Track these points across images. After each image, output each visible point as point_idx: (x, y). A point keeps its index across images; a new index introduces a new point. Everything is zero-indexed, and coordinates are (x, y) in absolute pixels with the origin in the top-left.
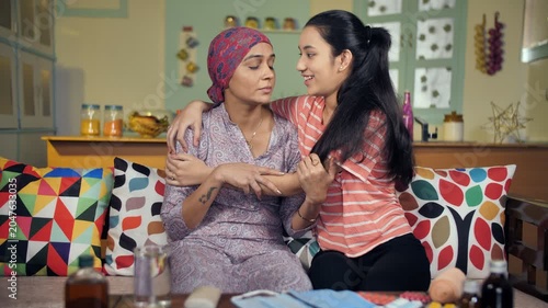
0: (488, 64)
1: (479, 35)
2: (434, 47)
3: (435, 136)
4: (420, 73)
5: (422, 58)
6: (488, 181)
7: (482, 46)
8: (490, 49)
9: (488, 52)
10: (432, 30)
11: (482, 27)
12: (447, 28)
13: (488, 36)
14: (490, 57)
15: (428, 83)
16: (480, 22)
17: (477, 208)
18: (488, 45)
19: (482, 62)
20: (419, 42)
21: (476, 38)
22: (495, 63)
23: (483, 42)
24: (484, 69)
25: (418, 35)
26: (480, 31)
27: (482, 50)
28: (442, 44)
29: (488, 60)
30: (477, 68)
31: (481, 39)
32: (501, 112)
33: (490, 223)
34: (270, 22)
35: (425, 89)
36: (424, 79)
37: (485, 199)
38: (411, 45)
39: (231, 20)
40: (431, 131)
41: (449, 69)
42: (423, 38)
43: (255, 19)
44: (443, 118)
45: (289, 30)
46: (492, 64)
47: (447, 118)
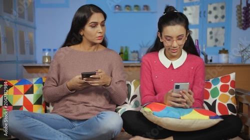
0: (243, 24)
1: (238, 10)
2: (216, 17)
3: (211, 61)
4: (209, 30)
5: (210, 22)
6: (221, 84)
7: (240, 15)
8: (244, 17)
9: (243, 18)
10: (215, 8)
11: (240, 6)
12: (222, 8)
13: (243, 11)
14: (244, 21)
15: (213, 35)
16: (239, 4)
17: (217, 98)
18: (243, 15)
19: (239, 24)
20: (209, 15)
21: (236, 12)
22: (246, 24)
23: (240, 14)
24: (241, 27)
25: (208, 11)
26: (239, 8)
27: (240, 18)
28: (220, 15)
29: (243, 22)
30: (237, 26)
31: (239, 12)
32: (244, 48)
33: (226, 104)
34: (136, 7)
35: (211, 38)
36: (211, 33)
37: (221, 93)
38: (205, 16)
39: (117, 7)
40: (209, 58)
41: (223, 28)
42: (210, 12)
43: (129, 6)
44: (218, 52)
45: (146, 11)
46: (245, 25)
47: (220, 52)
